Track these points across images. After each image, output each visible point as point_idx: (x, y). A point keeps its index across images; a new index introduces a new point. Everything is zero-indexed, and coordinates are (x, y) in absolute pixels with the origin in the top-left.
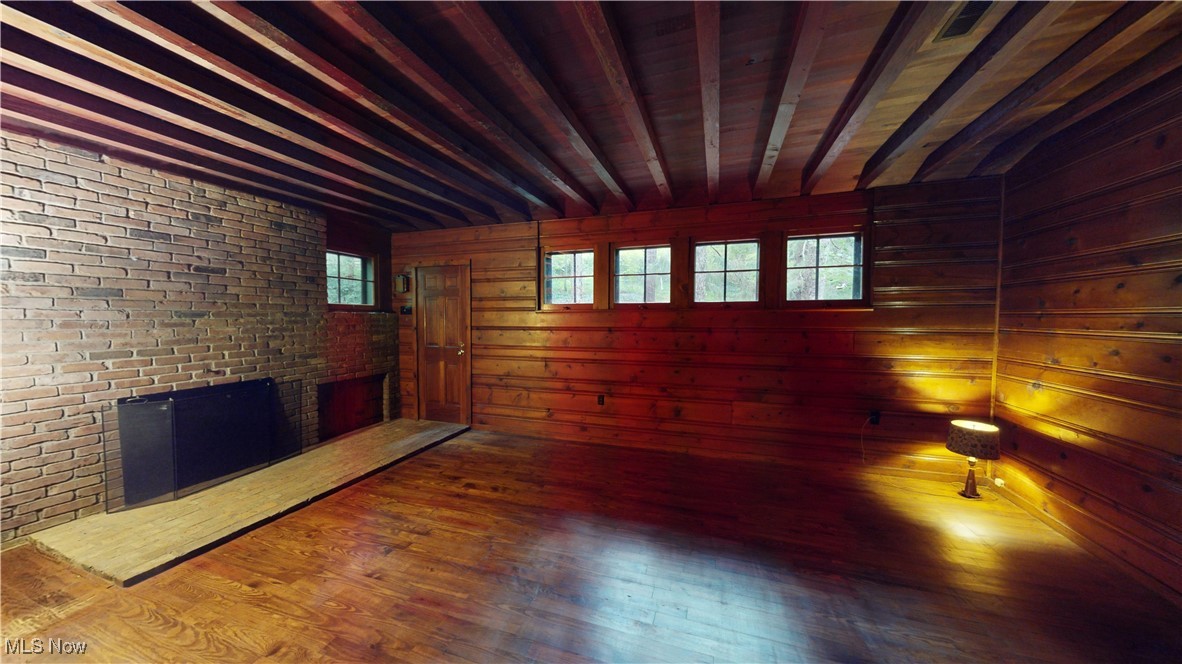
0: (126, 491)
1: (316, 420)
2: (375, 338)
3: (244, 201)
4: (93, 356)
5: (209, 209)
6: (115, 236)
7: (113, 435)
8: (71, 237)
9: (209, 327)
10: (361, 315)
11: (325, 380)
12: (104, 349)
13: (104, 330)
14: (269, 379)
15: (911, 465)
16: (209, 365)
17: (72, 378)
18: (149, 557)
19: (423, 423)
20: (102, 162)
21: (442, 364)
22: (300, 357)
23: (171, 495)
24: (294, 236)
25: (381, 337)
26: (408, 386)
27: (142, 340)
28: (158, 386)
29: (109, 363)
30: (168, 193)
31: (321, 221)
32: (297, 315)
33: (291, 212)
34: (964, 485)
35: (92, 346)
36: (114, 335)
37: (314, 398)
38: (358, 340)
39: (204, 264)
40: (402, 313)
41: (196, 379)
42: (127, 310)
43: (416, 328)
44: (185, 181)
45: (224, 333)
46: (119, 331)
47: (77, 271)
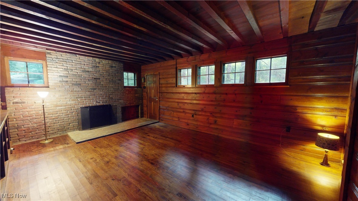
0: (82, 126)
1: (121, 116)
2: (136, 95)
3: (104, 61)
4: (76, 98)
5: (96, 64)
6: (79, 72)
7: (80, 114)
8: (72, 73)
9: (97, 92)
10: (132, 89)
11: (123, 106)
12: (78, 96)
13: (78, 92)
14: (110, 105)
15: (304, 150)
16: (97, 100)
17: (73, 102)
18: (81, 139)
19: (149, 119)
20: (77, 56)
21: (153, 103)
22: (117, 100)
23: (89, 129)
24: (115, 69)
25: (138, 95)
26: (145, 109)
27: (85, 95)
28: (87, 105)
29: (79, 99)
30: (88, 61)
31: (122, 64)
32: (116, 89)
33: (115, 63)
34: (323, 160)
35: (76, 96)
36: (80, 94)
37: (121, 110)
38: (132, 96)
39: (96, 77)
40: (144, 88)
41: (95, 104)
42: (82, 88)
43: (147, 93)
44: (91, 58)
45: (100, 93)
46: (80, 92)
47: (73, 80)
